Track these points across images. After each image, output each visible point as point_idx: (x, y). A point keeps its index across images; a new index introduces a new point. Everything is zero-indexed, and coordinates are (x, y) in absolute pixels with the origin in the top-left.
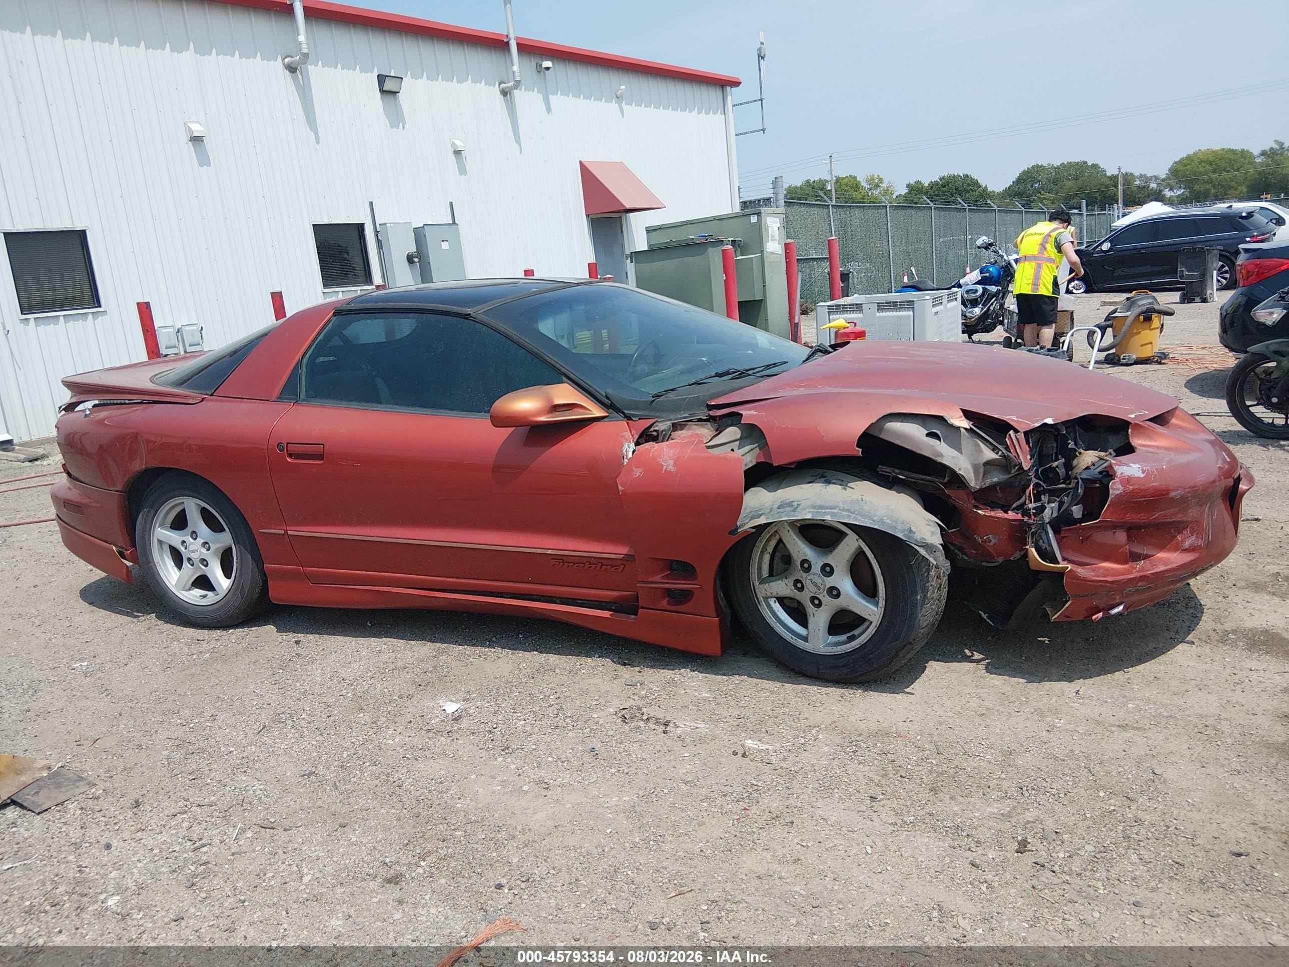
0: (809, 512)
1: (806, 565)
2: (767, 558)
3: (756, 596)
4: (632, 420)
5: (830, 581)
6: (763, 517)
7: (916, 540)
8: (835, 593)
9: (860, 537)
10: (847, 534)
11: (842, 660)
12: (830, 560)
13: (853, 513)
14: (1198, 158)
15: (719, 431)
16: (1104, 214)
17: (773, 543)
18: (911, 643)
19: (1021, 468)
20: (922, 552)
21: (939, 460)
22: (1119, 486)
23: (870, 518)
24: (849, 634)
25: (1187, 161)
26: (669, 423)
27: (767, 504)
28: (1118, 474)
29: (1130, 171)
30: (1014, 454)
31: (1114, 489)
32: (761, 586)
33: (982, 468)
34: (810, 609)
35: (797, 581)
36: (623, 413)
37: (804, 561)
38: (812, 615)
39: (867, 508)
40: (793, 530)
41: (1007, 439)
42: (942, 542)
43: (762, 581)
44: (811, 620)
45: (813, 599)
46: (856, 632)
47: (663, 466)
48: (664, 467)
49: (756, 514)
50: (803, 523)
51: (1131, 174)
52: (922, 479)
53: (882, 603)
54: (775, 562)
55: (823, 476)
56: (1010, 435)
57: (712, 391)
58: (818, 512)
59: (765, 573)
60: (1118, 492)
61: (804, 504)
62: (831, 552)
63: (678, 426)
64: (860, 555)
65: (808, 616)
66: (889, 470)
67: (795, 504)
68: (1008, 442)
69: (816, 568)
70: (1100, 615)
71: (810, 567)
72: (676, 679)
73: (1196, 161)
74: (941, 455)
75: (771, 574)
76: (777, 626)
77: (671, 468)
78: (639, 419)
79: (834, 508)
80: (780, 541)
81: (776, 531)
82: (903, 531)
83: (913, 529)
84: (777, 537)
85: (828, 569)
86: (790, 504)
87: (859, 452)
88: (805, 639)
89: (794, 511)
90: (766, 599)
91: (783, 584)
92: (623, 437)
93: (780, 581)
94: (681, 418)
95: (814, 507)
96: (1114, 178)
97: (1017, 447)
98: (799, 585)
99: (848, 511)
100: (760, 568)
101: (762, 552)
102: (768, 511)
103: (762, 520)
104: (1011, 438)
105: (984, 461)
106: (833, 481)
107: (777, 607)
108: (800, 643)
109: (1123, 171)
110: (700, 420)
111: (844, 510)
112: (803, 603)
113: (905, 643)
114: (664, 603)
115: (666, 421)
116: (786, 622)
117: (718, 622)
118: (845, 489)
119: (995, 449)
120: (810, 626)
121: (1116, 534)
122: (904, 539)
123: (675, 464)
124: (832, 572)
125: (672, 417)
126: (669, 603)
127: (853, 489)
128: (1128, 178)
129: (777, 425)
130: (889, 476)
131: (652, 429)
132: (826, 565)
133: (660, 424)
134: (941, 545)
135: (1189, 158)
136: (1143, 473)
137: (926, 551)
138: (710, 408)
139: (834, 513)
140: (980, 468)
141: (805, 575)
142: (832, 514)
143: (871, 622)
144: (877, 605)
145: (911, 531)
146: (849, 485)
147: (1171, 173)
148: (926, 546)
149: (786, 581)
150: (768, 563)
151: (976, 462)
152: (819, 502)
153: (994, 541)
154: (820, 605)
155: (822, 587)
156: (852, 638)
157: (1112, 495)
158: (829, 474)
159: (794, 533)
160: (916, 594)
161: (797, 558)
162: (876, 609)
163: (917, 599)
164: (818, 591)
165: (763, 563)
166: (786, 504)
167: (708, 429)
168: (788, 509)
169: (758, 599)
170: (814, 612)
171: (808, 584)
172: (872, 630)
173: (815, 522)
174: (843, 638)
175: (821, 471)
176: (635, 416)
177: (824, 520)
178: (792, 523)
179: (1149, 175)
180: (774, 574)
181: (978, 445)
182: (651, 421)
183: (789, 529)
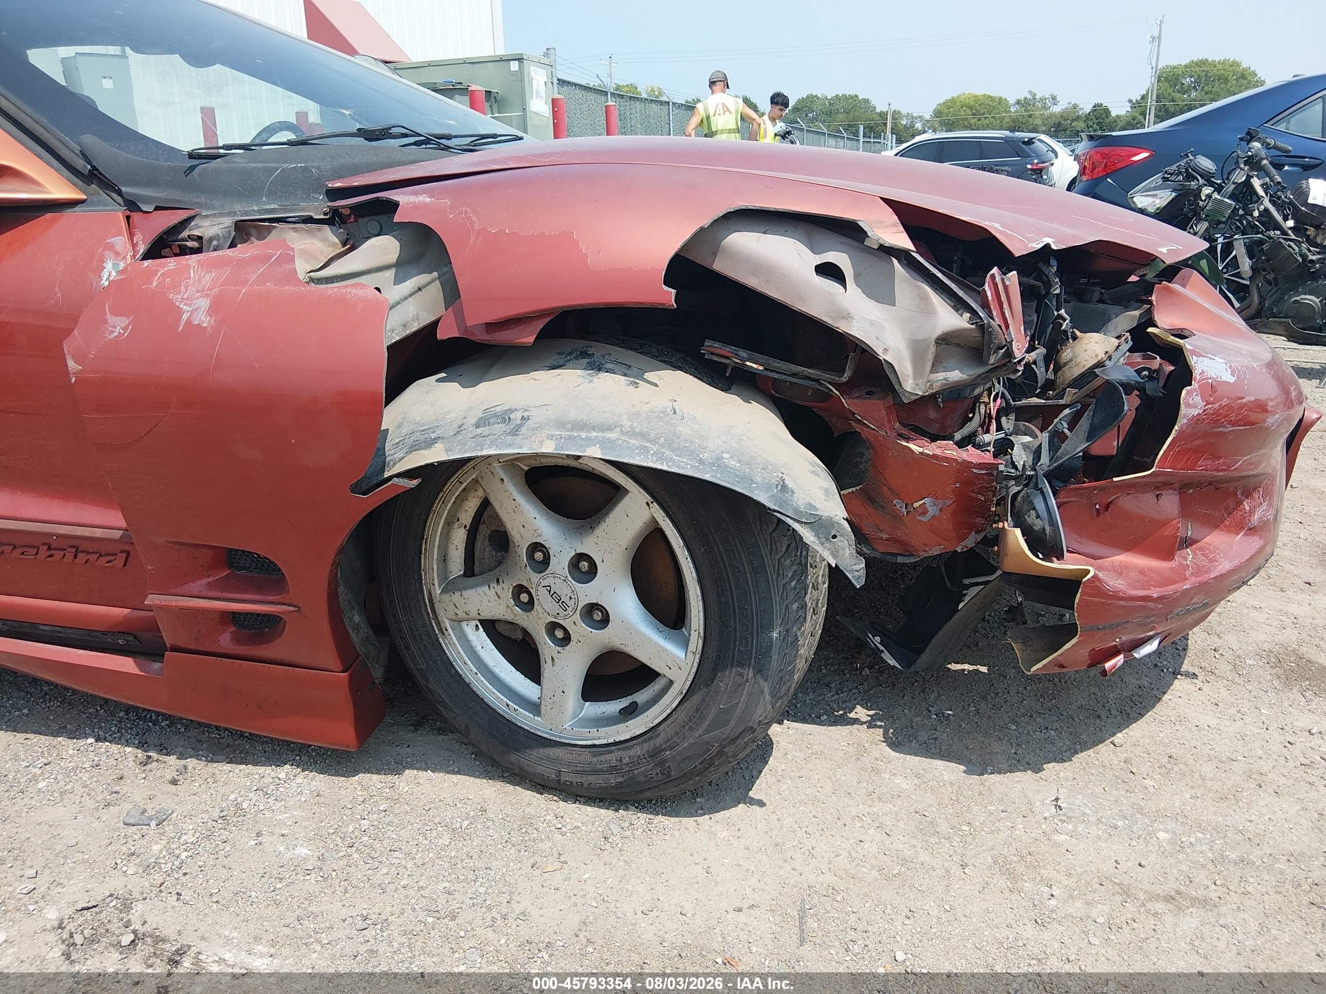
0: (550, 437)
1: (539, 556)
2: (459, 537)
3: (436, 617)
4: (140, 210)
5: (588, 593)
6: (439, 446)
7: (796, 510)
8: (598, 616)
9: (656, 499)
10: (626, 491)
11: (608, 757)
12: (588, 546)
13: (654, 441)
14: (961, 102)
15: (351, 244)
16: (880, 143)
17: (472, 506)
18: (752, 728)
19: (1009, 354)
20: (808, 536)
21: (842, 326)
22: (1198, 399)
23: (692, 454)
24: (624, 703)
25: (950, 103)
26: (228, 222)
27: (452, 415)
28: (1196, 373)
29: (897, 109)
30: (998, 320)
31: (1188, 405)
32: (446, 597)
33: (932, 349)
34: (546, 646)
35: (520, 589)
36: (120, 193)
37: (537, 547)
38: (549, 661)
39: (684, 430)
40: (512, 478)
41: (986, 287)
42: (846, 515)
43: (450, 586)
44: (547, 671)
45: (553, 627)
46: (641, 697)
47: (180, 311)
48: (185, 316)
49: (422, 438)
50: (535, 463)
51: (899, 112)
52: (794, 375)
53: (696, 642)
54: (478, 545)
55: (584, 354)
56: (993, 276)
57: (342, 161)
58: (571, 438)
59: (457, 566)
60: (1195, 412)
61: (537, 416)
62: (592, 528)
63: (253, 231)
64: (654, 536)
65: (542, 661)
66: (727, 350)
67: (516, 416)
68: (989, 294)
69: (560, 562)
70: (1119, 660)
71: (546, 561)
72: (245, 805)
73: (958, 104)
74: (847, 317)
75: (470, 570)
76: (478, 680)
77: (203, 319)
78: (158, 208)
79: (610, 429)
80: (486, 504)
81: (476, 481)
82: (768, 488)
83: (790, 483)
84: (480, 493)
85: (584, 565)
86: (505, 417)
87: (668, 297)
88: (535, 708)
89: (515, 432)
90: (457, 621)
91: (491, 593)
92: (110, 247)
93: (486, 588)
94: (260, 212)
95: (561, 424)
96: (883, 115)
97: (1006, 306)
98: (524, 597)
99: (642, 435)
100: (444, 559)
101: (449, 524)
102: (452, 433)
103: (436, 455)
104: (996, 285)
105: (938, 332)
106: (608, 366)
107: (481, 641)
108: (524, 718)
109: (893, 108)
110: (309, 220)
111: (634, 434)
112: (534, 634)
113: (741, 729)
114: (225, 641)
115: (221, 215)
116: (497, 670)
117: (347, 680)
118: (636, 385)
119: (959, 305)
120: (545, 680)
121: (1162, 499)
122: (772, 507)
123: (213, 310)
124: (593, 571)
125: (238, 207)
126: (237, 640)
127: (656, 385)
128: (896, 115)
129: (476, 226)
130: (726, 366)
131: (185, 234)
132: (581, 557)
133: (206, 223)
134: (847, 520)
135: (953, 101)
136: (1233, 374)
137: (817, 535)
138: (333, 194)
139: (610, 441)
140: (927, 349)
141: (535, 577)
142: (603, 443)
143: (671, 682)
144: (685, 644)
145: (784, 488)
146: (647, 375)
147: (935, 115)
148: (820, 525)
149: (498, 588)
150: (462, 547)
151: (921, 335)
152: (573, 414)
153: (932, 511)
154: (566, 639)
155: (571, 603)
156: (630, 712)
157: (1185, 416)
158: (598, 349)
159: (515, 485)
160: (771, 627)
161: (521, 540)
162: (681, 654)
163: (771, 639)
164: (562, 613)
165: (452, 548)
166: (496, 415)
167: (325, 240)
168: (500, 428)
169: (439, 624)
170: (555, 655)
171: (542, 597)
172: (671, 699)
173: (560, 462)
174: (613, 707)
175: (582, 343)
176: (148, 200)
177: (579, 457)
178: (511, 463)
179: (915, 115)
180: (476, 569)
181: (925, 298)
182: (181, 216)
183: (503, 476)
